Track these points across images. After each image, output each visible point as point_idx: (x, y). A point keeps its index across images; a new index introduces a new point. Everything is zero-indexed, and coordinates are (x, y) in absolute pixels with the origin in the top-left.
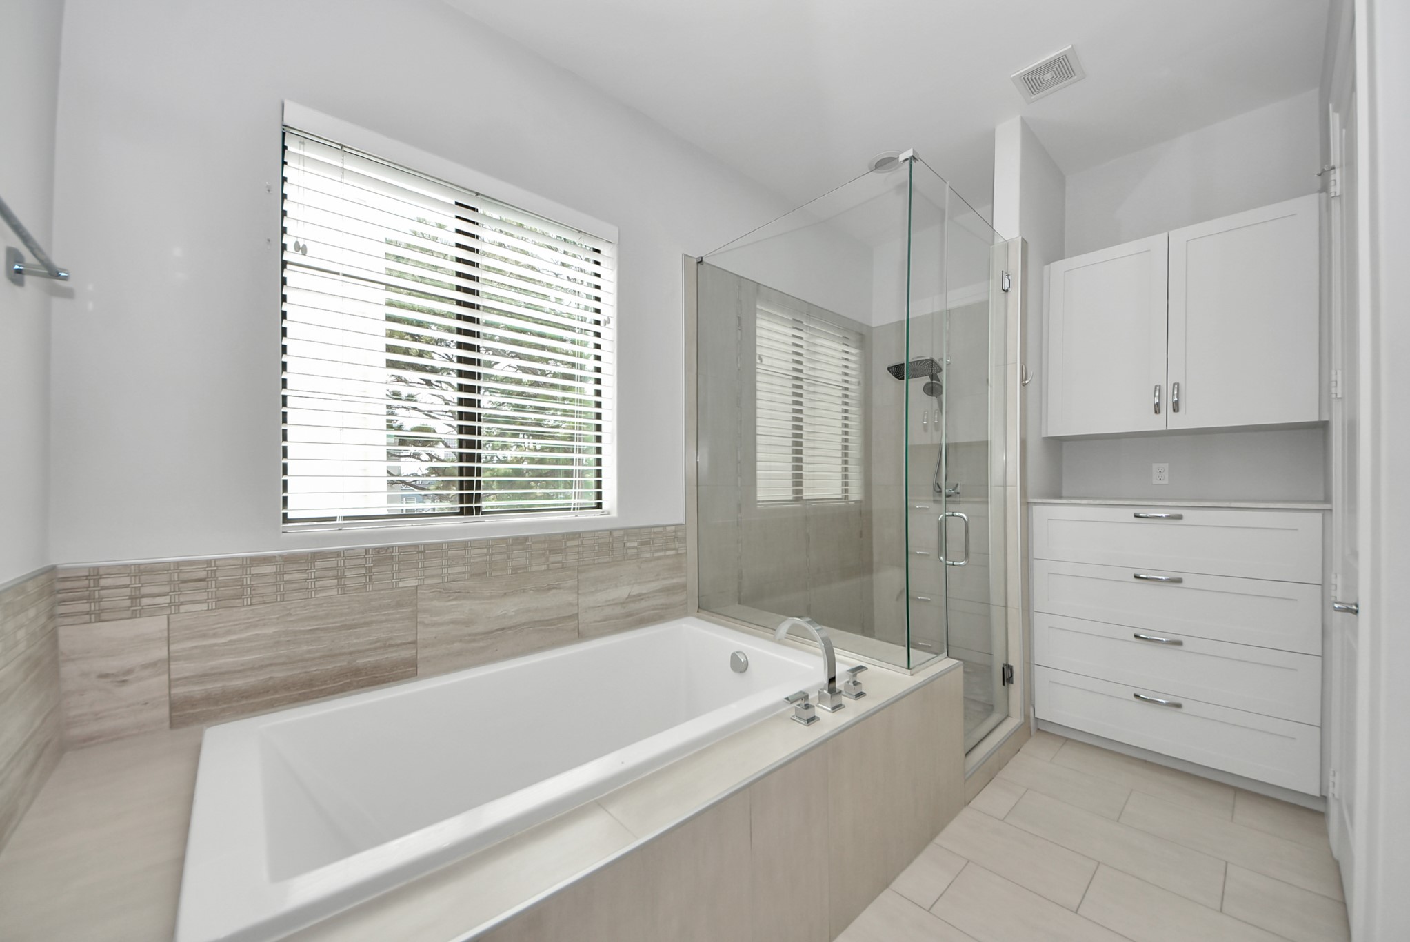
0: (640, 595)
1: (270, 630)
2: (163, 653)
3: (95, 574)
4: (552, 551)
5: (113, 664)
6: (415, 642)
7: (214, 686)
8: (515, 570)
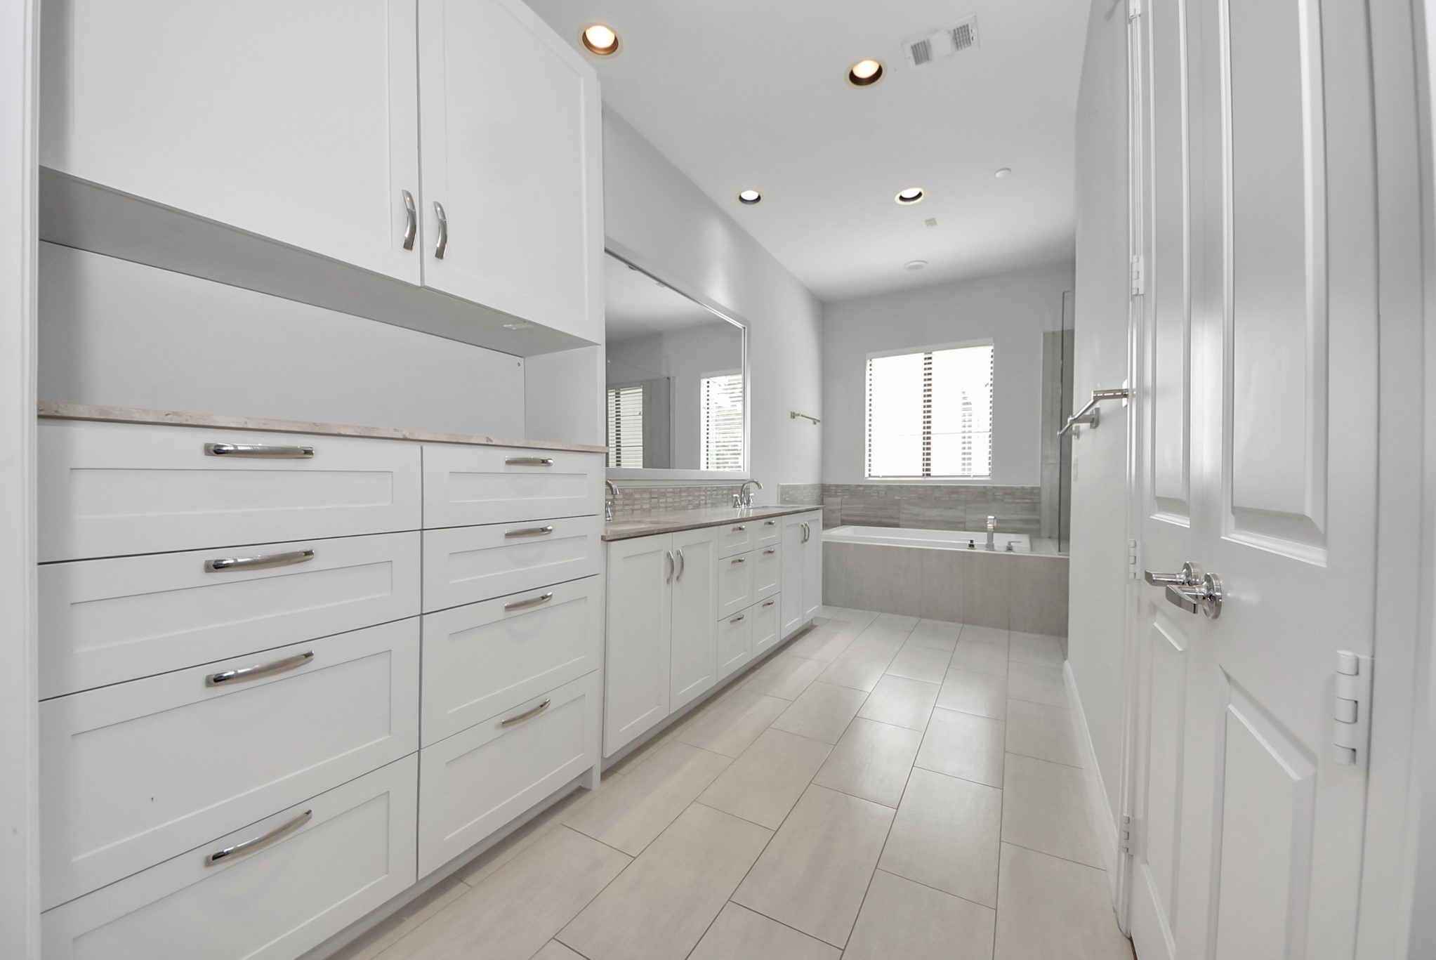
0: (1003, 520)
1: (861, 506)
2: (840, 507)
3: (830, 486)
4: (953, 492)
5: (831, 508)
6: (898, 518)
7: (849, 518)
8: (935, 498)
